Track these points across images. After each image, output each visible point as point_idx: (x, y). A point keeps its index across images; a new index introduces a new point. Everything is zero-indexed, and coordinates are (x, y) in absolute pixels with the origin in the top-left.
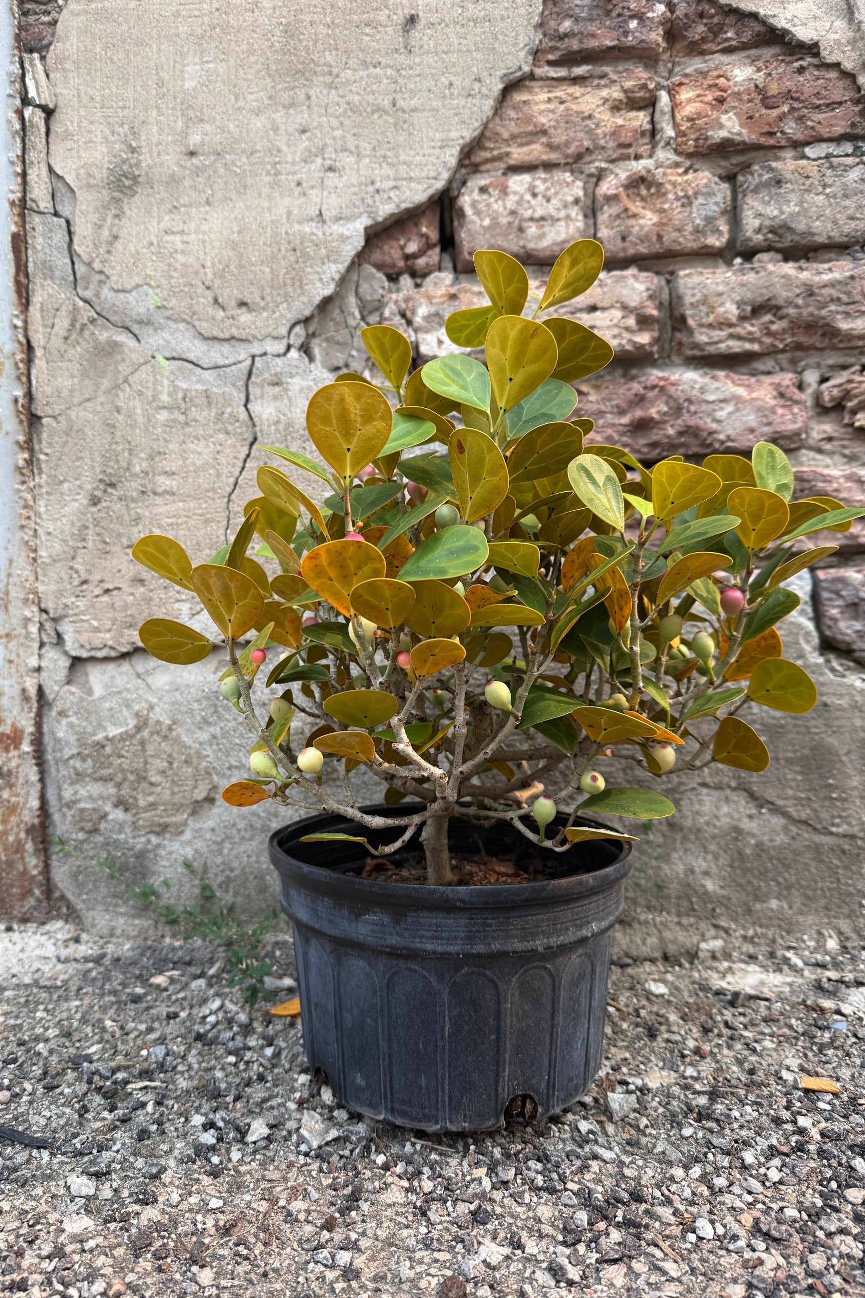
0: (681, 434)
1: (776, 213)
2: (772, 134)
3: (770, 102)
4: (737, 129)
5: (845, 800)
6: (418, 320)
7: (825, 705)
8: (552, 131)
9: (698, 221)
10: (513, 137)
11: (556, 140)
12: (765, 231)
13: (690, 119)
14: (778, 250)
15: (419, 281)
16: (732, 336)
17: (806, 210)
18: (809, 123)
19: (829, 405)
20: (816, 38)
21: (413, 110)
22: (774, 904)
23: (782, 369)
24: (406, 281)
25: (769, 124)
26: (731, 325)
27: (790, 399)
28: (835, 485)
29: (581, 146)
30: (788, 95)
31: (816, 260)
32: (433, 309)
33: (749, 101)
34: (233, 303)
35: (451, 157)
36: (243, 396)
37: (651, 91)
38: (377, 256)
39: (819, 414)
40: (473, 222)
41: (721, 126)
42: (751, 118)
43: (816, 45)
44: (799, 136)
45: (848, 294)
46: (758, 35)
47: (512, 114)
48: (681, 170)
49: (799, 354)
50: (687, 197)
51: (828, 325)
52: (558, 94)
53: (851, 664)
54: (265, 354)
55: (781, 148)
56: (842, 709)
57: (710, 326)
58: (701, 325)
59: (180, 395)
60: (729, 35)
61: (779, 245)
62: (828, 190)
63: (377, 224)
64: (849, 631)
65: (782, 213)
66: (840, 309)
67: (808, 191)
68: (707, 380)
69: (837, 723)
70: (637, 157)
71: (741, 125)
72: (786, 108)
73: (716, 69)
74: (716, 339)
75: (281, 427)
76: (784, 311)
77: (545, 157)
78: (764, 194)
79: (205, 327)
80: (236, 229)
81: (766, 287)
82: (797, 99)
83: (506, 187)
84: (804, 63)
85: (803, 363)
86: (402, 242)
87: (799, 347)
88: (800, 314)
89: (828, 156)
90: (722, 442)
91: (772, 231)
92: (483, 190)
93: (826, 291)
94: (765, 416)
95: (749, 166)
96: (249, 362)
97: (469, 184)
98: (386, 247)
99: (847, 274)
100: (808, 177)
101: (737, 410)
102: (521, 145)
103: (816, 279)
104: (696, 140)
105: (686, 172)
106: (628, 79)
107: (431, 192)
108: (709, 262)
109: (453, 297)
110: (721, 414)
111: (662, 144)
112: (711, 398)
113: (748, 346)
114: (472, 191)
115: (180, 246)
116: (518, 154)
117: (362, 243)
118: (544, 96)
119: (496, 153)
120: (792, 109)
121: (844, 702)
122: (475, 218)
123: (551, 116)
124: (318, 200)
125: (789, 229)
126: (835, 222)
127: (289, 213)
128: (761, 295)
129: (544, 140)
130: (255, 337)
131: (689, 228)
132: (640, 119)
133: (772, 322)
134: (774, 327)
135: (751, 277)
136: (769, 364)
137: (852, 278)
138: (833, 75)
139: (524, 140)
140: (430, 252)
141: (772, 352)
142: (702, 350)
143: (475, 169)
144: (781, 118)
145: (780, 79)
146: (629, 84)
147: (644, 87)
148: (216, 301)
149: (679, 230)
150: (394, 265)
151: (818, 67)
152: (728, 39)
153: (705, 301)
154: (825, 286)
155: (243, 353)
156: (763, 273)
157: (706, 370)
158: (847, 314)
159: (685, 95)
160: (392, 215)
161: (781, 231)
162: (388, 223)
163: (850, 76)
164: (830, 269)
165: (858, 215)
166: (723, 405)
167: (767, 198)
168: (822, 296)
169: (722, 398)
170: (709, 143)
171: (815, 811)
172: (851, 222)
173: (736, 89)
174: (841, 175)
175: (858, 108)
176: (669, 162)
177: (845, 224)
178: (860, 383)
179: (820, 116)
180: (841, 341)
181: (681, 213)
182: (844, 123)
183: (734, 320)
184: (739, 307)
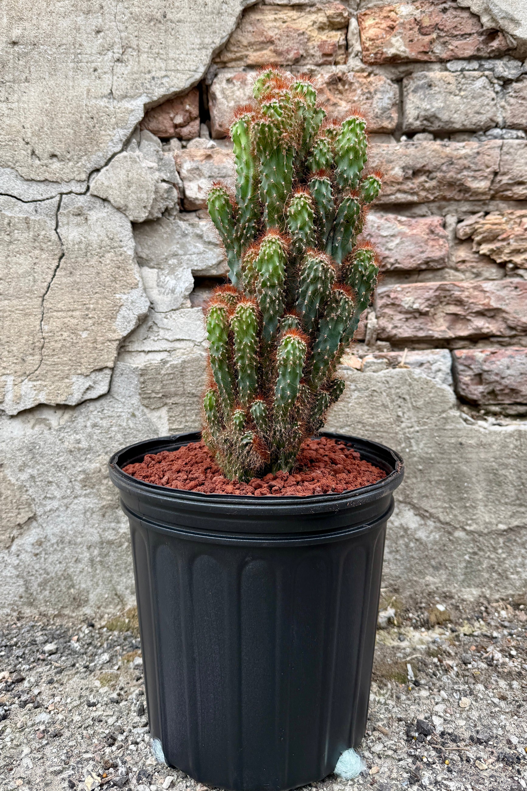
1: (428, 107)
2: (426, 53)
3: (424, 31)
4: (403, 48)
5: (474, 508)
6: (184, 172)
7: (461, 444)
8: (277, 42)
9: (377, 110)
10: (251, 44)
11: (280, 48)
12: (421, 119)
13: (371, 40)
14: (430, 132)
15: (184, 143)
16: (399, 191)
17: (448, 106)
18: (450, 47)
19: (464, 238)
21: (179, 21)
23: (432, 214)
24: (174, 142)
25: (424, 46)
26: (399, 183)
27: (438, 235)
28: (467, 293)
29: (298, 53)
30: (436, 27)
31: (455, 140)
32: (194, 165)
33: (411, 29)
34: (46, 155)
35: (205, 57)
36: (54, 223)
37: (345, 18)
38: (153, 125)
39: (457, 244)
40: (222, 103)
41: (392, 46)
42: (411, 41)
44: (444, 56)
45: (476, 164)
47: (250, 28)
48: (365, 74)
49: (443, 203)
50: (370, 93)
51: (462, 184)
52: (281, 16)
54: (70, 192)
55: (432, 62)
56: (471, 446)
59: (6, 221)
61: (431, 129)
62: (462, 93)
63: (154, 102)
64: (476, 392)
65: (433, 107)
66: (472, 174)
67: (449, 93)
68: (382, 221)
69: (469, 456)
70: (336, 63)
71: (405, 45)
72: (434, 36)
73: (389, 5)
74: (389, 192)
75: (83, 246)
76: (434, 174)
77: (272, 60)
78: (420, 93)
79: (24, 171)
80: (49, 101)
81: (422, 158)
82: (442, 30)
83: (246, 80)
84: (446, 6)
85: (446, 209)
86: (172, 115)
87: (444, 198)
88: (444, 177)
89: (462, 70)
90: (392, 264)
91: (426, 119)
92: (229, 81)
93: (461, 161)
94: (421, 247)
95: (411, 73)
96: (58, 198)
97: (219, 76)
98: (160, 118)
99: (475, 150)
100: (449, 83)
101: (402, 242)
102: (256, 50)
103: (455, 153)
104: (376, 54)
105: (369, 75)
106: (330, 8)
107: (192, 80)
108: (384, 138)
109: (209, 157)
110: (391, 245)
111: (353, 55)
112: (385, 234)
113: (410, 198)
114: (221, 81)
115: (6, 112)
116: (254, 57)
117: (142, 115)
118: (271, 17)
119: (238, 55)
120: (439, 37)
121: (472, 442)
122: (224, 101)
123: (277, 31)
124: (110, 82)
125: (437, 118)
126: (467, 115)
127: (89, 91)
128: (418, 163)
129: (272, 47)
130: (62, 180)
131: (371, 115)
132: (337, 37)
133: (426, 182)
134: (427, 185)
135: (412, 150)
136: (423, 209)
137: (478, 153)
138: (465, 15)
139: (258, 47)
140: (192, 124)
141: (425, 202)
142: (382, 200)
143: (224, 65)
144: (431, 42)
145: (431, 15)
146: (330, 12)
147: (341, 15)
148: (33, 153)
150: (166, 132)
151: (455, 9)
153: (381, 166)
154: (460, 158)
155: (54, 190)
156: (420, 148)
157: (382, 213)
158: (475, 178)
159: (369, 22)
160: (164, 96)
161: (432, 119)
162: (161, 101)
163: (476, 16)
164: (464, 147)
165: (482, 111)
166: (393, 238)
167: (422, 96)
168: (458, 164)
169: (392, 233)
170: (384, 56)
171: (455, 516)
172: (477, 115)
173: (402, 21)
174: (470, 84)
175: (482, 38)
176: (357, 68)
177: (474, 117)
178: (484, 224)
179: (456, 43)
180: (471, 196)
181: (365, 104)
182: (472, 48)
183: (401, 180)
184: (404, 171)
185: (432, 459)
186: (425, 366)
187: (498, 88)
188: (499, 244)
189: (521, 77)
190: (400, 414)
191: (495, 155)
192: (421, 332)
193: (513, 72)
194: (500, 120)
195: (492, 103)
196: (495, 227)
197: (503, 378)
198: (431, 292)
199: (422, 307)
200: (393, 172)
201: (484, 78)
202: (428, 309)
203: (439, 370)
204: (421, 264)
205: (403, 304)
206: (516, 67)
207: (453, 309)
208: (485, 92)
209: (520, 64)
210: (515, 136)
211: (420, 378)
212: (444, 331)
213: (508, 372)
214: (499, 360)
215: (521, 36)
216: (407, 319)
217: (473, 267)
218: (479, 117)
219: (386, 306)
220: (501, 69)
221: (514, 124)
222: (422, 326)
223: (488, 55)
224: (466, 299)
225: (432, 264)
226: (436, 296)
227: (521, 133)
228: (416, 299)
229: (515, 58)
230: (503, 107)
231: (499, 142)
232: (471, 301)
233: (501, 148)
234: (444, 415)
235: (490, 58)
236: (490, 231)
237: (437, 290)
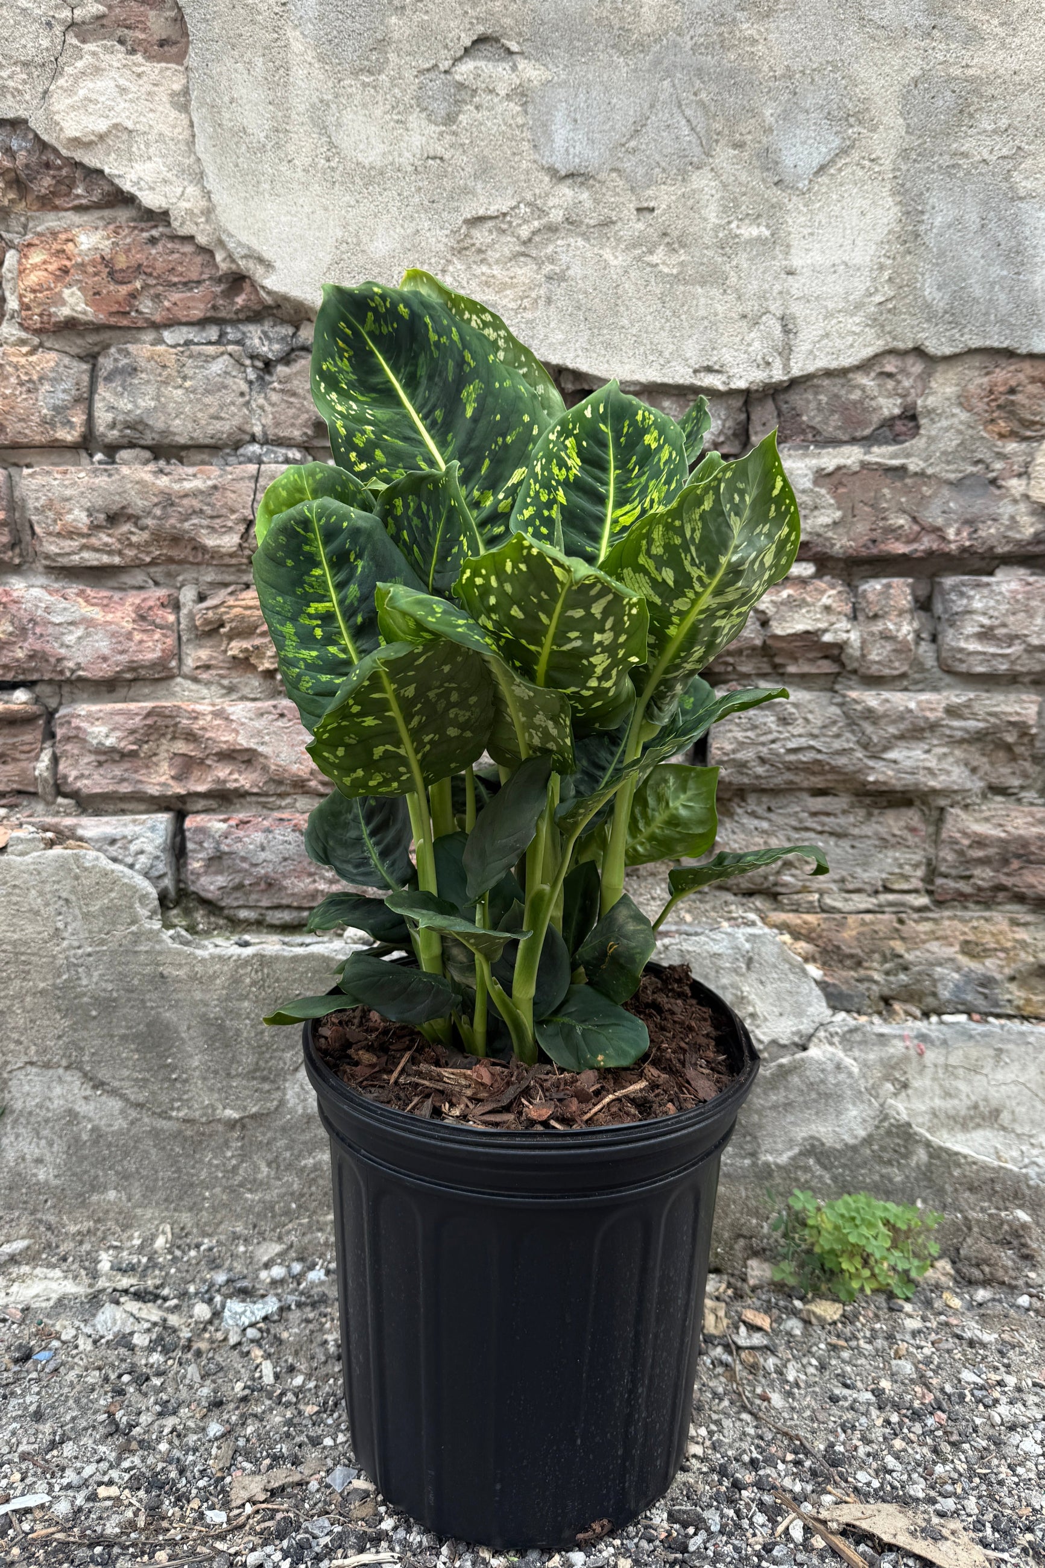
0: (31, 657)
1: (130, 406)
2: (126, 314)
3: (118, 275)
4: (82, 306)
5: (186, 1081)
7: (162, 976)
9: (45, 411)
12: (119, 427)
13: (33, 290)
14: (143, 448)
16: (84, 547)
17: (164, 406)
18: (166, 304)
19: (203, 629)
20: (165, 205)
22: (112, 1195)
23: (157, 584)
25: (120, 303)
26: (83, 535)
27: (153, 623)
28: (201, 722)
30: (139, 269)
31: (187, 461)
33: (96, 274)
39: (195, 638)
41: (64, 303)
42: (97, 294)
43: (166, 213)
44: (157, 318)
45: (212, 506)
46: (108, 194)
48: (25, 349)
49: (173, 567)
50: (30, 381)
51: (193, 539)
53: (221, 922)
55: (138, 329)
56: (178, 980)
57: (59, 535)
58: (50, 534)
60: (79, 191)
61: (142, 442)
62: (188, 384)
64: (212, 888)
65: (137, 407)
66: (205, 522)
67: (165, 383)
68: (55, 597)
69: (175, 996)
71: (85, 302)
72: (138, 285)
73: (66, 230)
74: (67, 550)
76: (143, 521)
78: (116, 384)
81: (120, 493)
82: (150, 275)
84: (155, 233)
85: (180, 578)
87: (171, 560)
88: (161, 526)
89: (188, 343)
90: (73, 671)
91: (129, 426)
93: (186, 501)
94: (120, 643)
95: (108, 347)
99: (210, 483)
100: (164, 367)
101: (88, 635)
103: (176, 487)
104: (41, 315)
105: (32, 352)
110: (70, 639)
111: (7, 317)
112: (57, 619)
113: (105, 559)
120: (145, 286)
121: (181, 973)
125: (147, 425)
126: (196, 421)
128: (114, 502)
131: (35, 418)
133: (132, 533)
134: (134, 539)
135: (102, 481)
136: (139, 578)
137: (215, 488)
138: (188, 249)
141: (138, 565)
142: (55, 561)
144: (133, 295)
145: (129, 250)
149: (23, 420)
151: (174, 238)
152: (78, 196)
153: (50, 505)
154: (186, 496)
156: (117, 477)
158: (212, 529)
159: (36, 257)
161: (140, 428)
163: (206, 252)
164: (194, 475)
165: (223, 415)
166: (71, 628)
167: (119, 389)
168: (182, 506)
169: (70, 619)
170: (53, 320)
171: (153, 1093)
172: (215, 422)
173: (79, 260)
174: (202, 367)
175: (218, 289)
176: (13, 339)
177: (208, 424)
178: (230, 607)
179: (176, 296)
180: (212, 557)
181: (25, 399)
182: (202, 306)
183: (85, 530)
184: (90, 515)
185: (115, 1000)
186: (119, 844)
187: (252, 376)
188: (258, 641)
189: (293, 356)
190: (60, 925)
191: (244, 490)
192: (125, 784)
193: (276, 347)
194: (257, 430)
195: (241, 400)
196: (248, 612)
197: (256, 865)
198: (138, 719)
199: (122, 744)
200: (69, 518)
201: (226, 357)
202: (135, 747)
203: (142, 852)
204: (122, 671)
205: (89, 738)
206: (283, 339)
207: (181, 747)
208: (229, 381)
209: (290, 331)
210: (281, 459)
211: (94, 867)
212: (164, 784)
213: (263, 855)
214: (248, 836)
215: (275, 289)
216: (100, 764)
217: (222, 677)
218: (218, 425)
219: (68, 739)
220: (257, 341)
221: (279, 438)
222: (126, 775)
223: (235, 317)
224: (201, 732)
225: (143, 672)
226: (150, 726)
227: (295, 454)
228: (113, 730)
229: (283, 322)
230: (262, 408)
231: (252, 468)
232: (208, 735)
233: (256, 478)
234: (134, 928)
235: (239, 321)
236: (242, 618)
237: (149, 715)
